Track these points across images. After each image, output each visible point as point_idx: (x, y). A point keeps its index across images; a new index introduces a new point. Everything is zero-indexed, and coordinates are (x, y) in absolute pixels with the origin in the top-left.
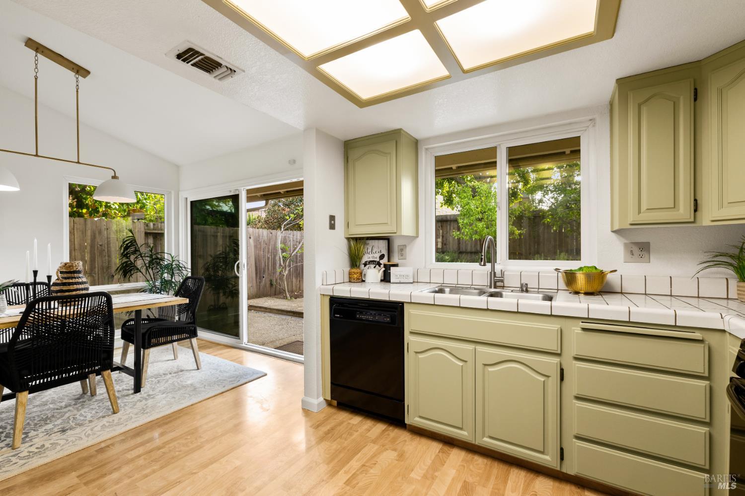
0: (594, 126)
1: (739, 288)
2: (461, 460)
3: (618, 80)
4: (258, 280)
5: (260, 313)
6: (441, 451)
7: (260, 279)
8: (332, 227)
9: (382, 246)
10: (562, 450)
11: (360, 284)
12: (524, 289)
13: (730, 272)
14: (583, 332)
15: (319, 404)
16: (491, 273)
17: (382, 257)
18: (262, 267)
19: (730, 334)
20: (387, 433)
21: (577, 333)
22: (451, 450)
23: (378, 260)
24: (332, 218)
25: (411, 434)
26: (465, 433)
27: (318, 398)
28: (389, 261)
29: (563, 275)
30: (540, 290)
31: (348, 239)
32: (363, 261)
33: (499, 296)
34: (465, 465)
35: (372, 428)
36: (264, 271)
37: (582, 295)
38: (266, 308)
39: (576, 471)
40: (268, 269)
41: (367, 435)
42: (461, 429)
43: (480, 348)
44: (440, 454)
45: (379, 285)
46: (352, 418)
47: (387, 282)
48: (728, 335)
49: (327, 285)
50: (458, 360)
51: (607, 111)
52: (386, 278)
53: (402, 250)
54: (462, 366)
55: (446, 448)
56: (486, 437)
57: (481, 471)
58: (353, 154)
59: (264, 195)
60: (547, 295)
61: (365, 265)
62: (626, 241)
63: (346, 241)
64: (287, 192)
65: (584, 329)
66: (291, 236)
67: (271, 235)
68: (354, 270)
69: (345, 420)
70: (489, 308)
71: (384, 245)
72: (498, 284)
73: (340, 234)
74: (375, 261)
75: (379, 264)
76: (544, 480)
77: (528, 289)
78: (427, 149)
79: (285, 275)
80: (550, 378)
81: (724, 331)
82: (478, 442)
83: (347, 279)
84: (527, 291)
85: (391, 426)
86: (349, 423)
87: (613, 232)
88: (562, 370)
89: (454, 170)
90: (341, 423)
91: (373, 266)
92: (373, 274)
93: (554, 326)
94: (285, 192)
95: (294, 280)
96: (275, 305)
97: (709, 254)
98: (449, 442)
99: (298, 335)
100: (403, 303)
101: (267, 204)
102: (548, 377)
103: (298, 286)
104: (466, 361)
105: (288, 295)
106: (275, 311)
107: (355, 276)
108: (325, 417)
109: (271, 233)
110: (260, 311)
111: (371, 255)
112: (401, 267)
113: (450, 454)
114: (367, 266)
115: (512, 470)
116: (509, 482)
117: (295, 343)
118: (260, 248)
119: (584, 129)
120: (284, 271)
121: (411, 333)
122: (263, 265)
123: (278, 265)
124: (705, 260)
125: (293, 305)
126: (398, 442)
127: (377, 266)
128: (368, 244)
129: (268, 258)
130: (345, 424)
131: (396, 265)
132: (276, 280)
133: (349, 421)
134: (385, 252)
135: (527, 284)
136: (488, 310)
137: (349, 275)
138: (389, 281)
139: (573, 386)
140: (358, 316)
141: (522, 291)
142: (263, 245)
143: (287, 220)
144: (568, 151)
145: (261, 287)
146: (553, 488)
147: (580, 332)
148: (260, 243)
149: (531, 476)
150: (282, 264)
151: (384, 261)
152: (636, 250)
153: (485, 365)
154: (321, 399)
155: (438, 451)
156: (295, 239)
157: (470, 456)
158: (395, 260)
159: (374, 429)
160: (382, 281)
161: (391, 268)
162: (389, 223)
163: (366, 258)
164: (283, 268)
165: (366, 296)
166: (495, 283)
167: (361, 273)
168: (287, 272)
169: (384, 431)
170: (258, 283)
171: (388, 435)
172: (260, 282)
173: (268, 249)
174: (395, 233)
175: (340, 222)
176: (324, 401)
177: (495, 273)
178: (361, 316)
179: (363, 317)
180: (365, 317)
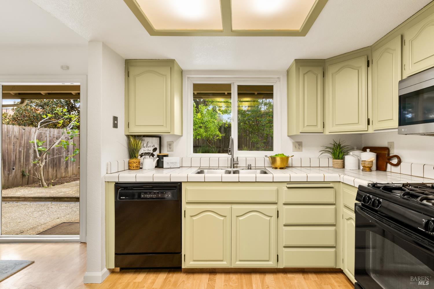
0: (279, 81)
1: (333, 162)
2: (223, 281)
3: (296, 60)
4: (6, 172)
5: (11, 203)
6: (210, 280)
7: (9, 170)
8: (115, 126)
9: (155, 142)
10: (278, 256)
11: (139, 170)
12: (250, 168)
13: (329, 155)
14: (288, 189)
15: (103, 275)
16: (231, 159)
17: (155, 150)
18: (12, 159)
19: (342, 182)
20: (168, 280)
21: (285, 190)
22: (216, 276)
23: (152, 152)
24: (115, 119)
25: (186, 274)
26: (225, 263)
27: (102, 270)
28: (160, 152)
29: (269, 159)
30: (256, 168)
31: (128, 136)
32: (140, 153)
33: (237, 172)
34: (227, 284)
35: (155, 280)
36: (14, 164)
37: (279, 169)
38: (19, 198)
39: (285, 265)
40: (20, 161)
41: (153, 287)
42: (222, 261)
43: (235, 207)
44: (210, 282)
45: (154, 171)
46: (136, 277)
47: (160, 168)
48: (341, 183)
49: (111, 173)
50: (220, 216)
51: (286, 75)
52: (159, 165)
53: (170, 145)
54: (223, 220)
55: (212, 276)
56: (238, 261)
57: (237, 284)
58: (134, 71)
59: (19, 94)
60: (262, 170)
61: (141, 156)
62: (293, 141)
63: (126, 138)
64: (49, 94)
65: (289, 188)
66: (48, 132)
67: (24, 131)
68: (134, 160)
69: (130, 281)
70: (240, 181)
71: (157, 142)
72: (235, 165)
73: (121, 132)
74: (149, 153)
75: (153, 155)
76: (269, 276)
77: (252, 168)
78: (188, 78)
79: (42, 166)
80: (272, 217)
81: (340, 182)
82: (233, 266)
83: (127, 168)
84: (251, 169)
85: (170, 273)
86: (135, 283)
87: (288, 136)
88: (278, 211)
89: (196, 95)
90: (128, 285)
91: (147, 157)
92: (149, 163)
93: (273, 188)
94: (46, 94)
95: (50, 170)
96: (31, 194)
97: (324, 147)
98: (213, 271)
99: (63, 217)
100: (181, 183)
101: (22, 102)
102: (271, 217)
103: (55, 175)
104: (225, 216)
105: (45, 184)
106: (31, 199)
107: (135, 165)
108: (110, 285)
109: (24, 129)
110: (10, 201)
111: (146, 149)
112: (170, 156)
113: (216, 280)
114: (143, 157)
115: (252, 277)
116: (253, 285)
117: (62, 225)
118: (10, 142)
119: (275, 82)
120: (40, 163)
121: (187, 203)
122: (13, 158)
123: (32, 157)
124: (321, 150)
125: (52, 192)
126: (178, 285)
127: (151, 156)
128: (144, 140)
129: (20, 152)
130: (132, 284)
131: (166, 156)
132: (29, 171)
133: (134, 281)
134: (157, 146)
135: (251, 165)
136: (239, 182)
137: (129, 164)
138: (162, 167)
139: (283, 219)
140: (143, 196)
141: (248, 169)
142: (13, 140)
143: (44, 118)
144: (256, 93)
145: (11, 178)
146: (274, 279)
147: (287, 189)
148: (10, 138)
149: (262, 276)
150: (38, 156)
151: (156, 153)
152: (297, 145)
153: (237, 216)
154: (105, 270)
155: (207, 281)
156: (52, 135)
157: (228, 276)
158: (165, 152)
159: (157, 280)
160: (156, 167)
161: (164, 157)
162: (165, 125)
163: (142, 151)
164: (39, 160)
165: (150, 180)
166: (234, 165)
167: (139, 162)
168: (44, 164)
169: (166, 279)
170: (7, 175)
171: (170, 281)
172: (9, 174)
173: (20, 143)
174: (169, 133)
175: (121, 123)
176: (108, 271)
177: (233, 159)
178: (145, 196)
179: (147, 196)
180: (149, 196)
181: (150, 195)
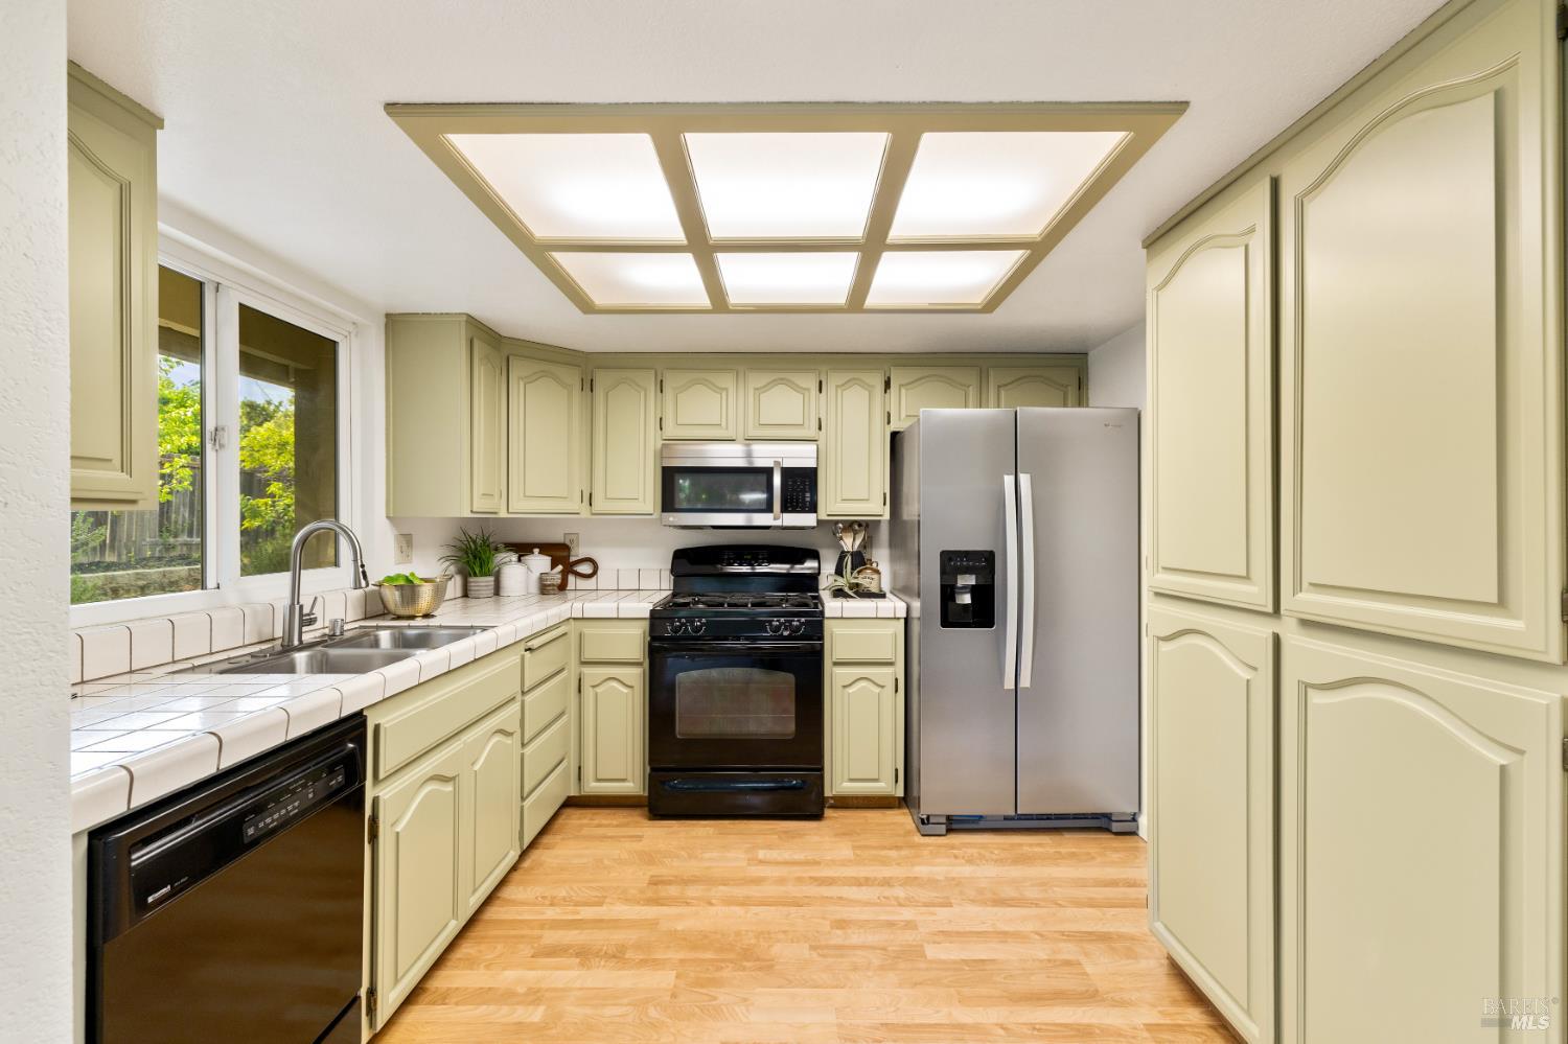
0: (356, 336)
3: (468, 316)
12: (338, 631)
19: (577, 619)
48: (572, 621)
50: (447, 784)
51: (381, 324)
62: (397, 533)
119: (346, 334)
140: (251, 831)
147: (530, 655)
152: (404, 544)
166: (301, 630)
177: (301, 607)
178: (261, 825)
179: (268, 820)
180: (276, 816)
181: (279, 811)
